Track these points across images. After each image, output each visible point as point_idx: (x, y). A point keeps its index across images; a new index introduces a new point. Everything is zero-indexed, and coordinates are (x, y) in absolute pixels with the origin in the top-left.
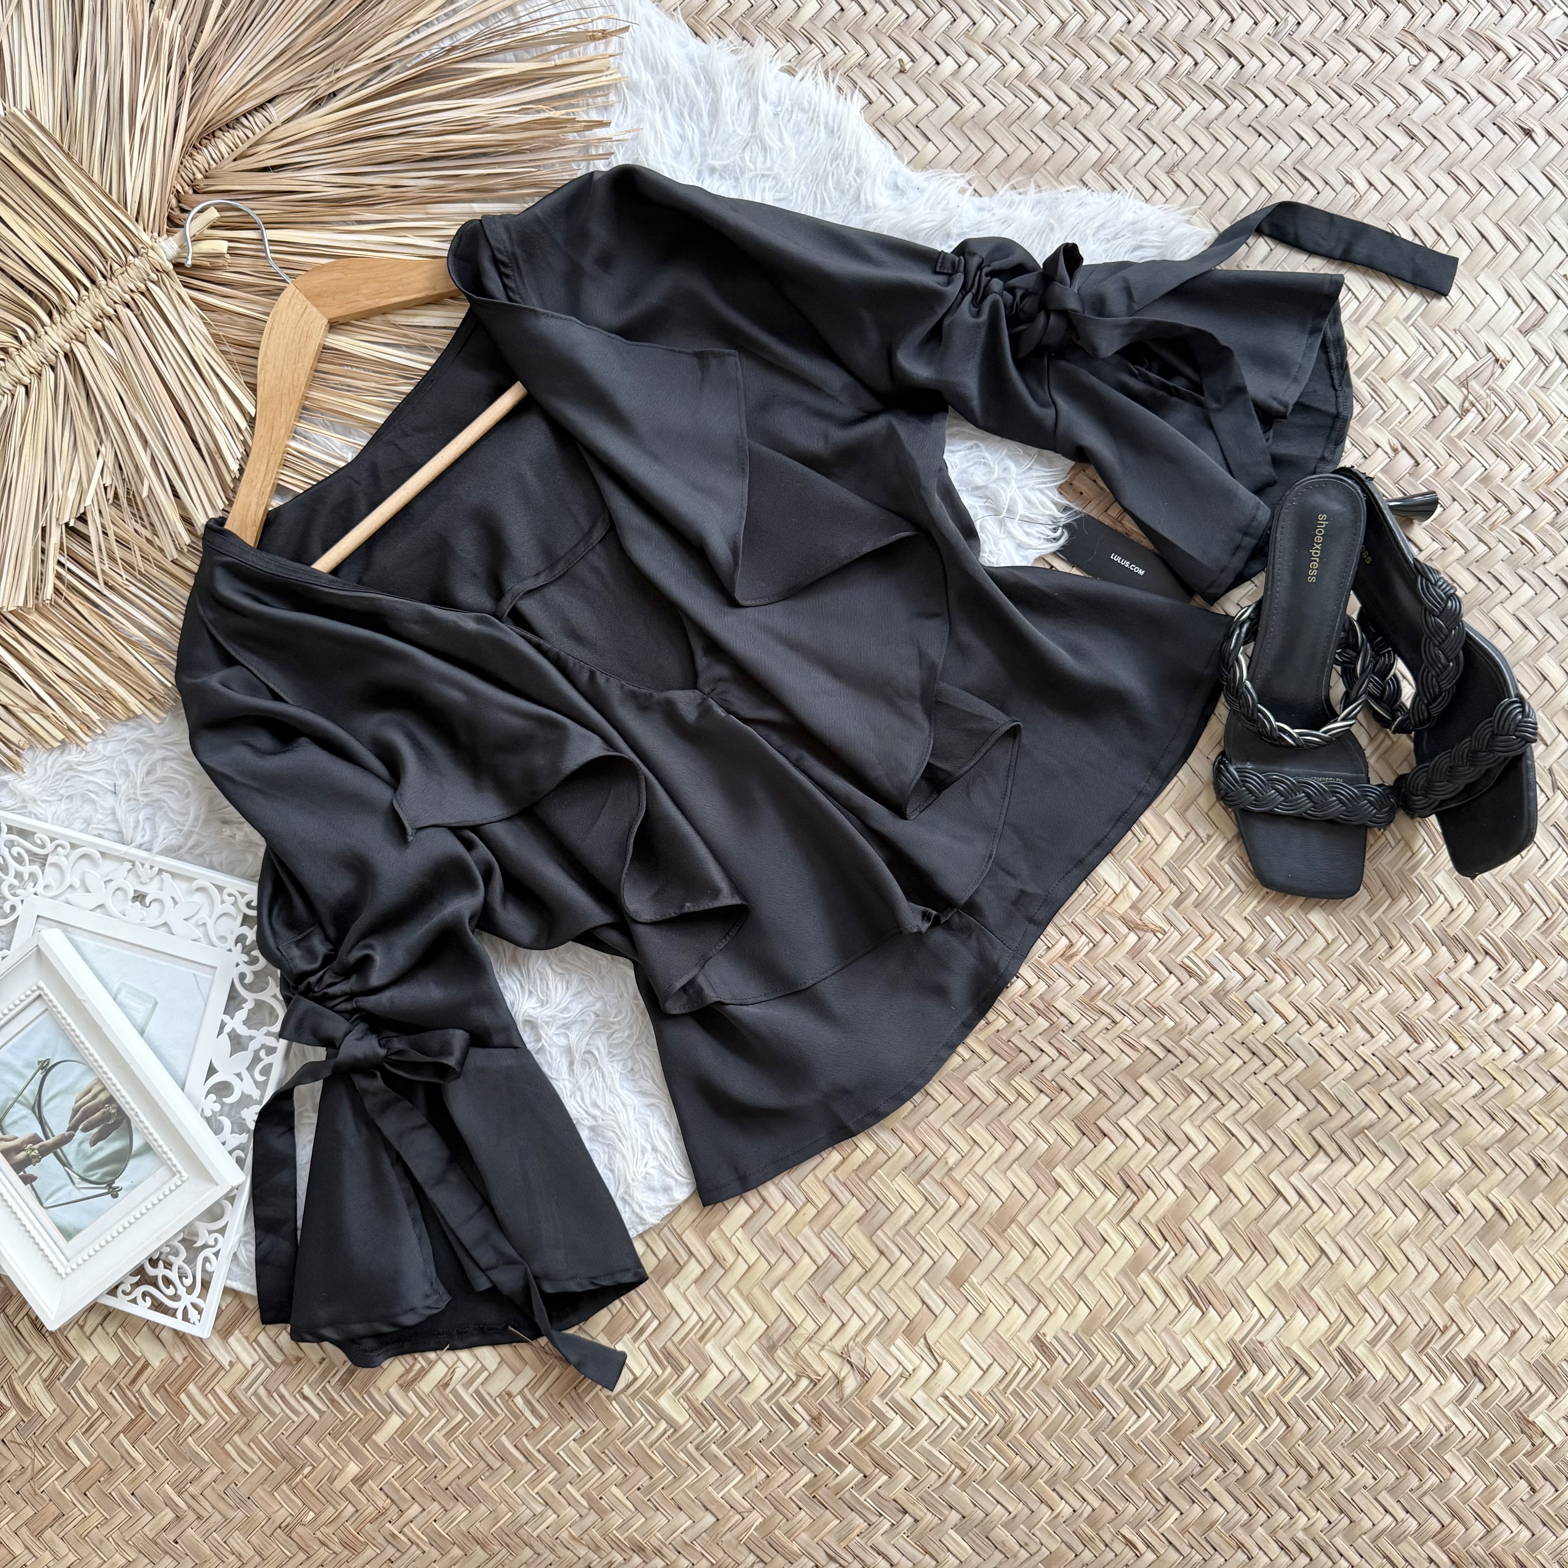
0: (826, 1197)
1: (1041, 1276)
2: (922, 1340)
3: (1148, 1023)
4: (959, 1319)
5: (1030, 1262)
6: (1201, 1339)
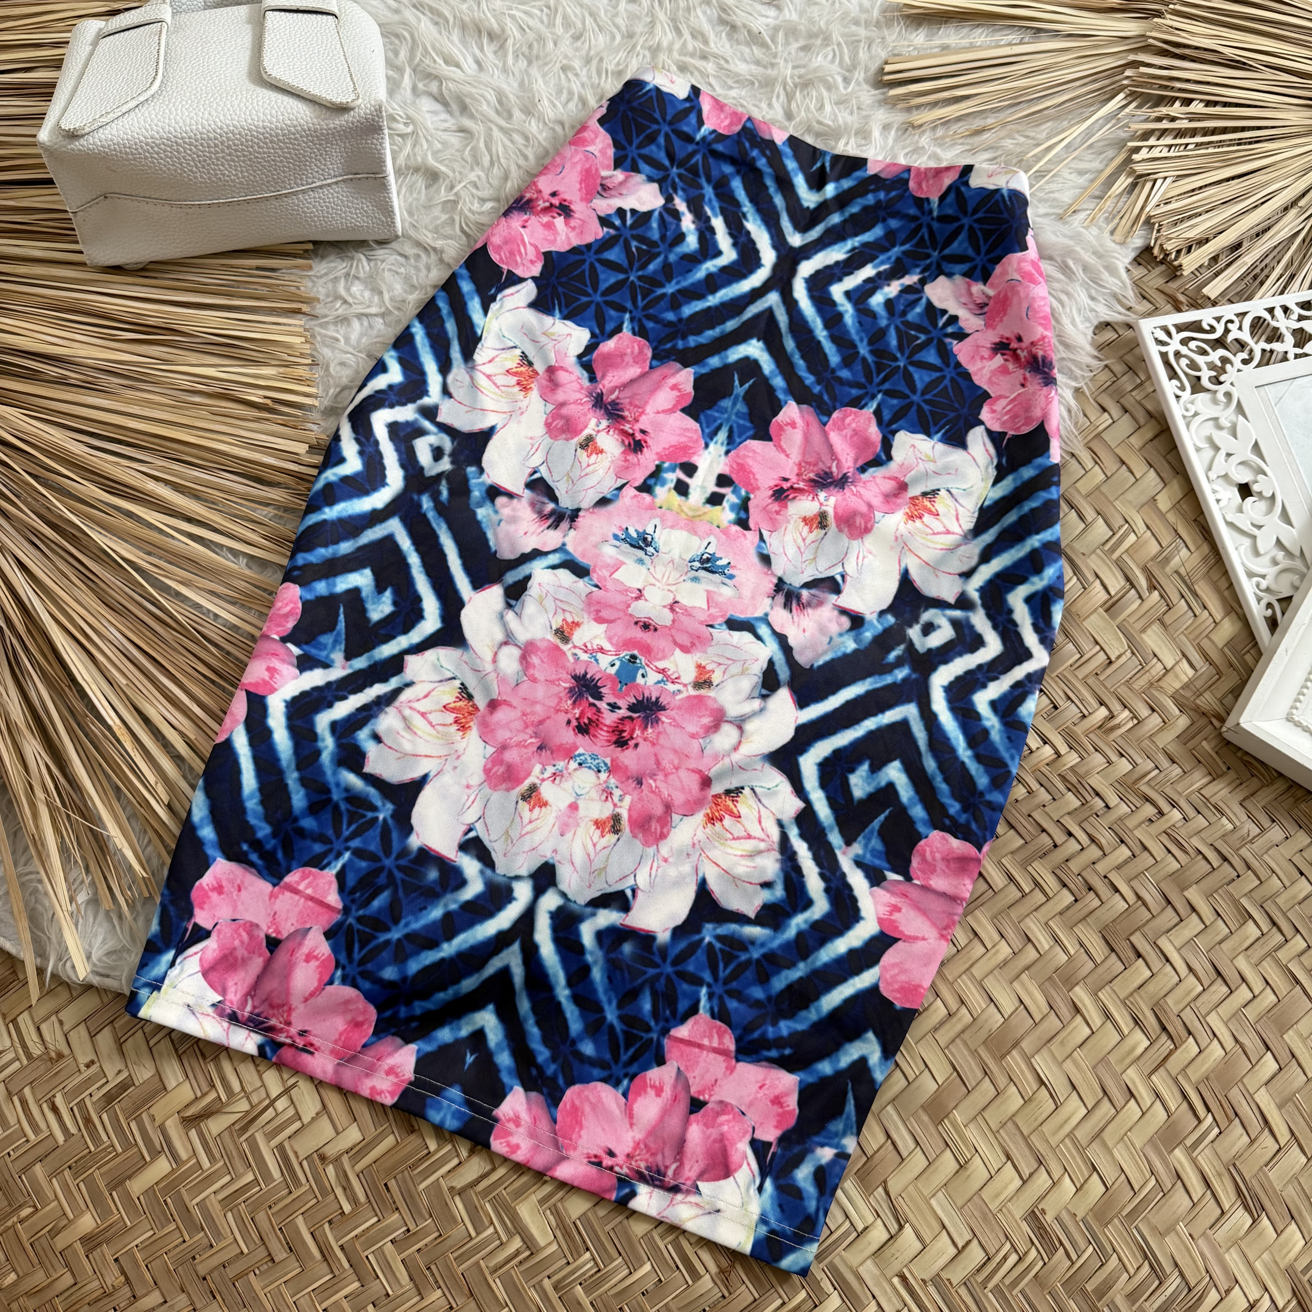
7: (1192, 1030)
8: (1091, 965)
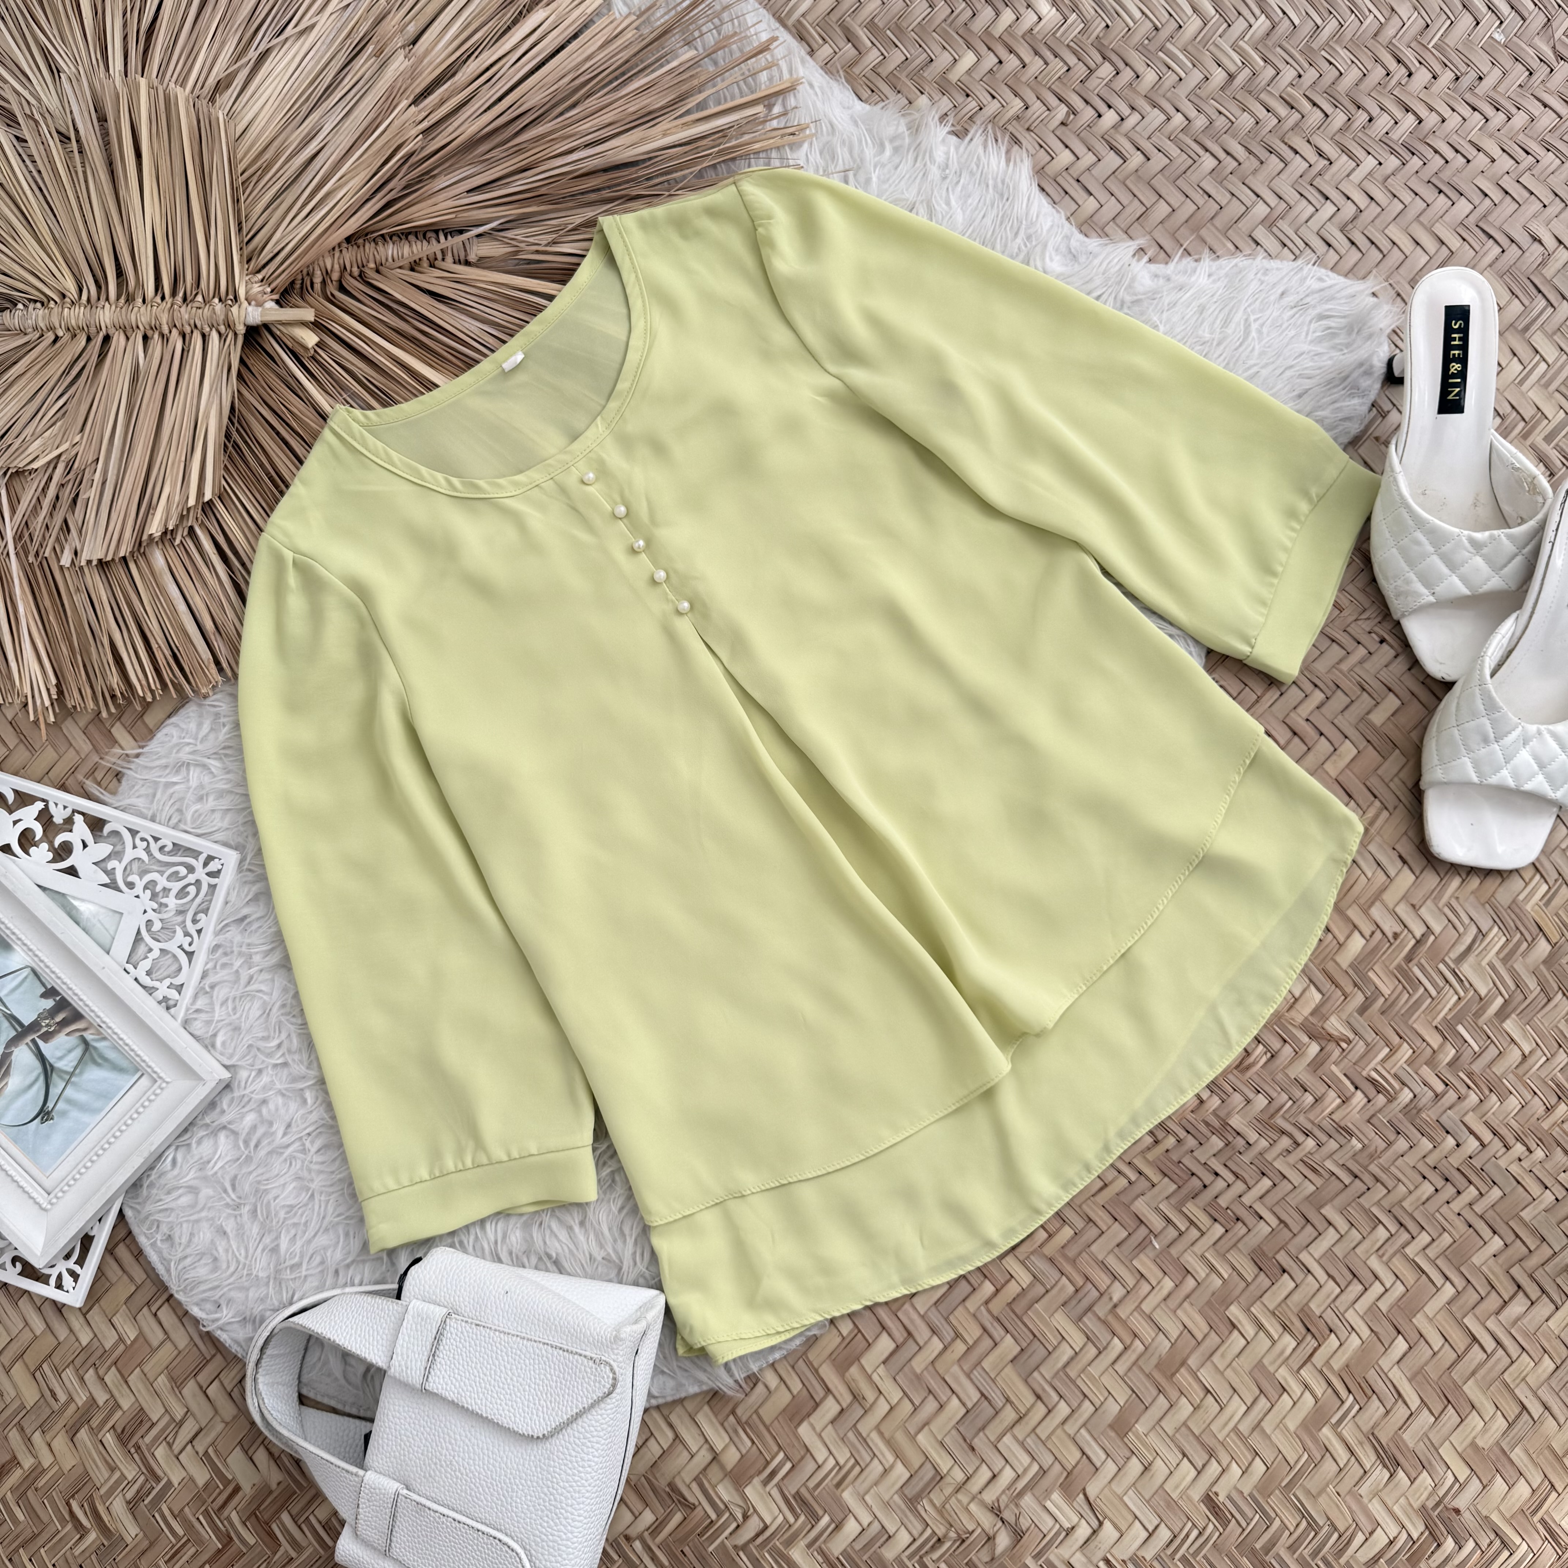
0: (977, 1332)
1: (1212, 1427)
2: (1081, 1496)
3: (1333, 1145)
4: (1122, 1473)
5: (1202, 1410)
6: (1390, 1503)
7: (1333, 1327)
8: (1243, 1284)
